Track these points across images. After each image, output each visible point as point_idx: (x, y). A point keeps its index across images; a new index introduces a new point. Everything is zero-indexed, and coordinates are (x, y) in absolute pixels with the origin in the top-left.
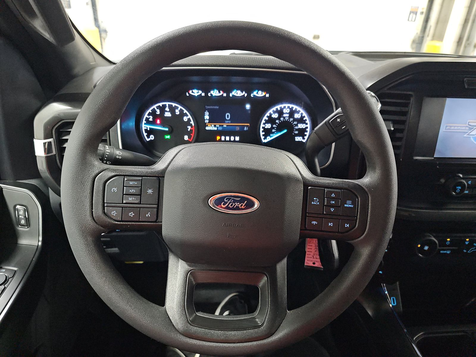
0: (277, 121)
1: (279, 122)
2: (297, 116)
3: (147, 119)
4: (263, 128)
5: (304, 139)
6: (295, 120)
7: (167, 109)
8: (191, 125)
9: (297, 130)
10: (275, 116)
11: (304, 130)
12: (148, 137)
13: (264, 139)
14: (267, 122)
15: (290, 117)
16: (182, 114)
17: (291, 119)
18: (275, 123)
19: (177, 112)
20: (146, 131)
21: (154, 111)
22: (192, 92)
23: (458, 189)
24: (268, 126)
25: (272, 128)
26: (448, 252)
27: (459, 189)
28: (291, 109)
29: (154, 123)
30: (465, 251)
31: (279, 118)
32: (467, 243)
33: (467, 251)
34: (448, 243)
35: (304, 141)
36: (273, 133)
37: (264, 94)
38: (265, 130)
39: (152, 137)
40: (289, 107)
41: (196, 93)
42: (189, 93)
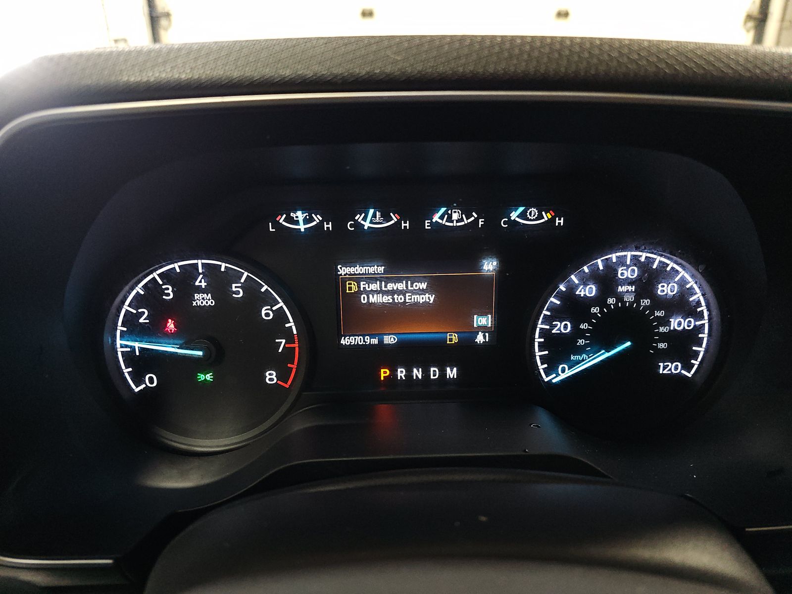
0: (595, 310)
1: (601, 312)
2: (666, 289)
3: (131, 321)
4: (543, 333)
5: (688, 367)
6: (659, 303)
7: (200, 282)
8: (288, 334)
9: (664, 337)
10: (589, 291)
11: (692, 336)
12: (138, 381)
13: (548, 372)
14: (557, 314)
15: (639, 295)
16: (255, 298)
17: (646, 302)
18: (587, 317)
19: (237, 290)
20: (130, 357)
21: (153, 289)
22: (290, 220)
24: (563, 327)
25: (577, 333)
28: (644, 266)
29: (154, 330)
31: (599, 300)
35: (689, 375)
36: (580, 350)
37: (547, 216)
38: (550, 340)
39: (151, 380)
40: (635, 260)
41: (301, 219)
42: (277, 225)
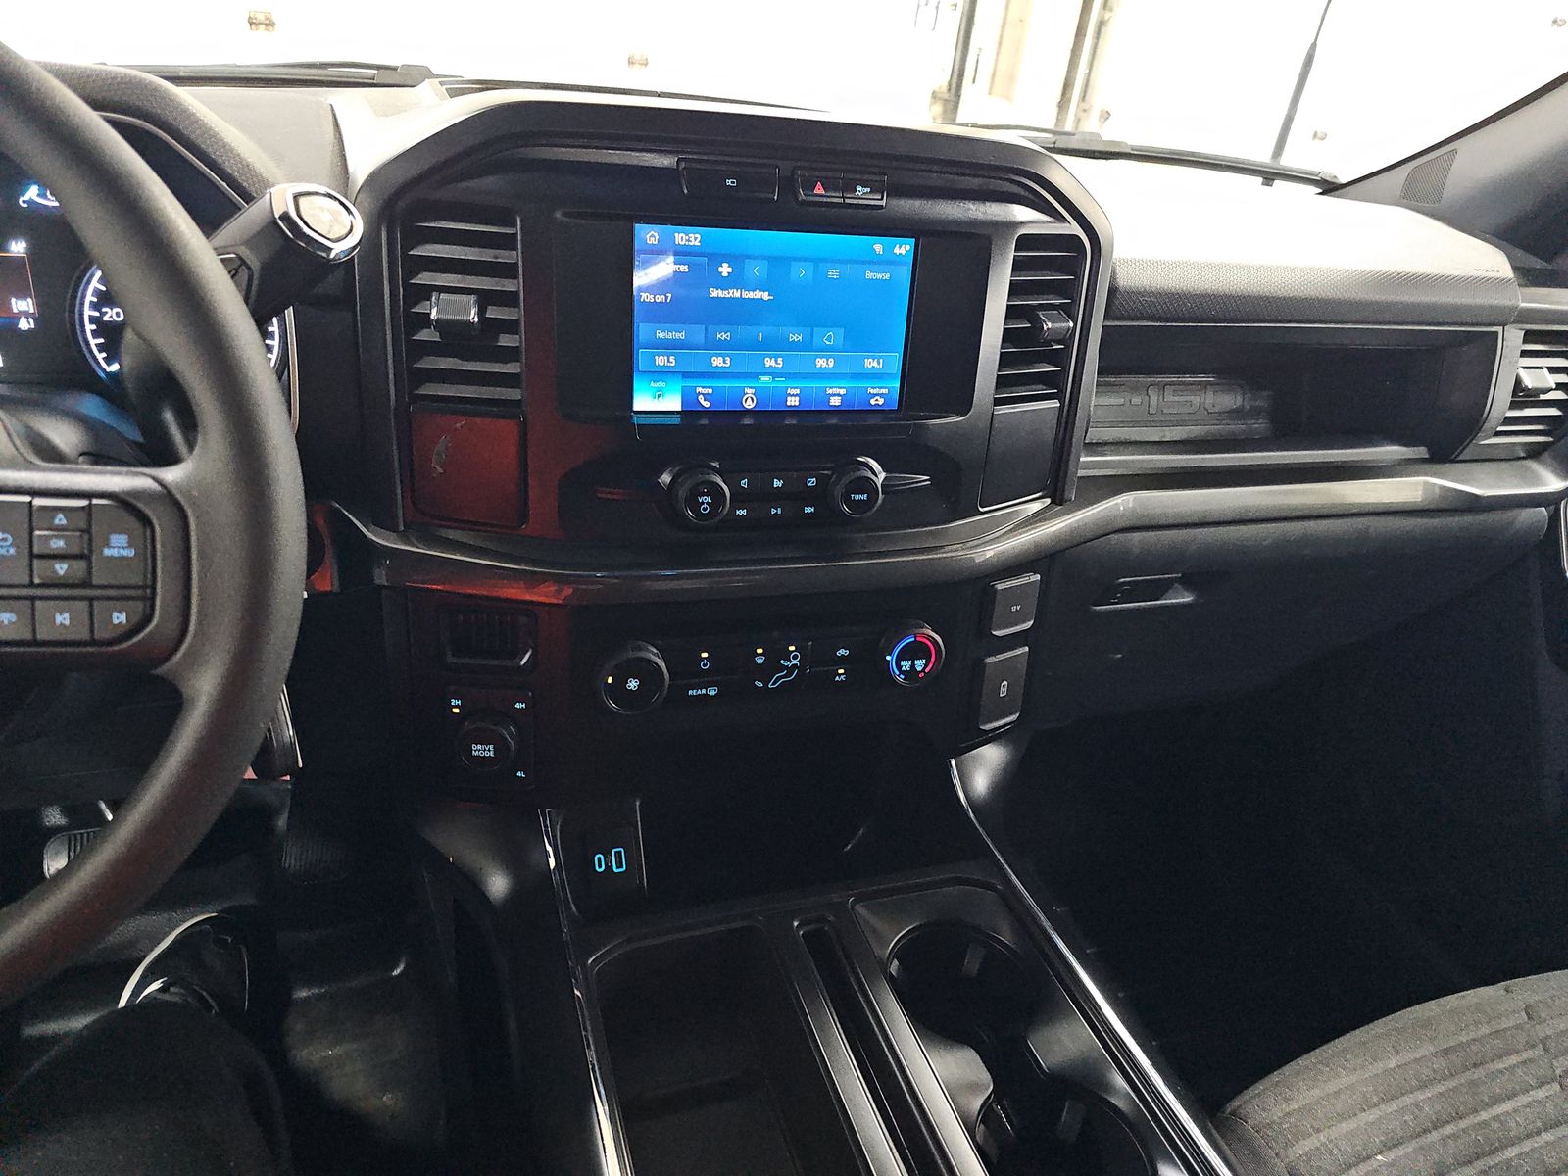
4: (92, 320)
23: (703, 503)
26: (712, 692)
27: (707, 503)
30: (760, 684)
32: (760, 661)
33: (766, 684)
34: (705, 665)
38: (103, 328)
